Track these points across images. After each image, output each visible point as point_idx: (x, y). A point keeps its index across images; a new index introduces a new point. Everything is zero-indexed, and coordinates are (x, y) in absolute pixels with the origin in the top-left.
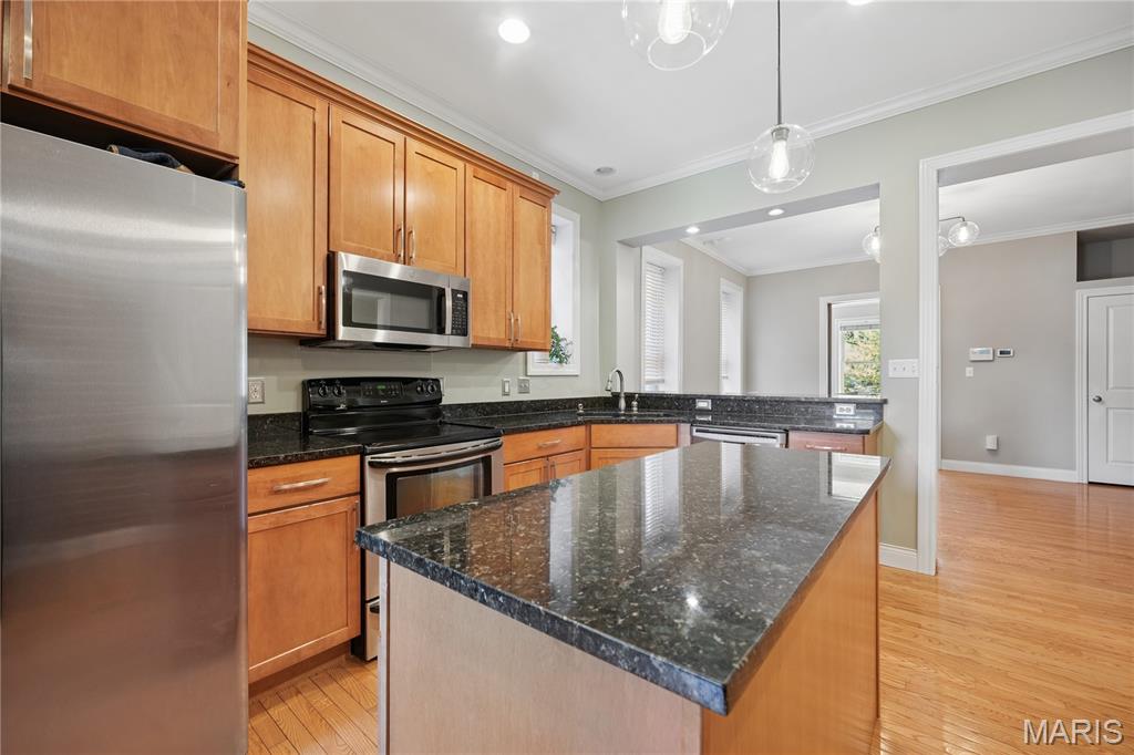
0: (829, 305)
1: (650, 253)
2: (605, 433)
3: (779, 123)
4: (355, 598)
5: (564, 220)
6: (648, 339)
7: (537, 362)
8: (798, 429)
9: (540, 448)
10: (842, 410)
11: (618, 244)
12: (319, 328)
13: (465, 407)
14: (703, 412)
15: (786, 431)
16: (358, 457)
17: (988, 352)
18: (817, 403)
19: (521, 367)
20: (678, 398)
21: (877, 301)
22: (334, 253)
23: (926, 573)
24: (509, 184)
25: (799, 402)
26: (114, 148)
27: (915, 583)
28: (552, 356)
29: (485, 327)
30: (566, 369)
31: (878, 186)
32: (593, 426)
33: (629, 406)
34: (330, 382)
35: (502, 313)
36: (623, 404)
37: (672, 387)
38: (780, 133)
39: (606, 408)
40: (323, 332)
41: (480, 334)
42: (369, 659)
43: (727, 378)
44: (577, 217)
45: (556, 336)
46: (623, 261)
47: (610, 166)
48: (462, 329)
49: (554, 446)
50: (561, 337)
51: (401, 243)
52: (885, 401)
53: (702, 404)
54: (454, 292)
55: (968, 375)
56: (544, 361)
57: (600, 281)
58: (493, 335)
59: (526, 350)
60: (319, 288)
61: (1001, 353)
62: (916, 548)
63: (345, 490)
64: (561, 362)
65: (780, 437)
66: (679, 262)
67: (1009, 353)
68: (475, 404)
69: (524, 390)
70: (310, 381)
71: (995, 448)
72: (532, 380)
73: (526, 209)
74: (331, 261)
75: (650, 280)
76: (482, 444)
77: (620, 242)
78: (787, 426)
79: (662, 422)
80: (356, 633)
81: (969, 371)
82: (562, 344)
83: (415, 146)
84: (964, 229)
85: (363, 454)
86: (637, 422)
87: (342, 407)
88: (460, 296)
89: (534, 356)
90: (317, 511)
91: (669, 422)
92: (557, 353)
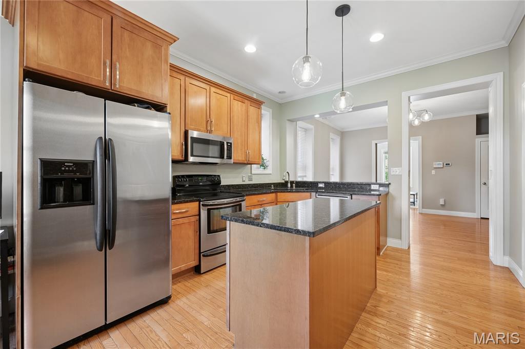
0: (376, 144)
1: (300, 123)
2: (282, 196)
3: (343, 91)
4: (197, 251)
5: (266, 113)
6: (299, 159)
7: (255, 169)
8: (355, 194)
9: (259, 201)
10: (374, 187)
11: (287, 121)
12: (182, 157)
13: (229, 186)
14: (321, 188)
15: (351, 195)
16: (198, 202)
17: (441, 164)
18: (365, 184)
19: (249, 171)
20: (311, 183)
21: (387, 143)
22: (187, 131)
23: (405, 248)
24: (246, 101)
25: (358, 184)
26: (136, 105)
27: (399, 251)
28: (261, 166)
29: (237, 156)
30: (266, 171)
31: (387, 101)
32: (278, 194)
33: (292, 186)
34: (183, 176)
35: (244, 150)
36: (289, 185)
37: (309, 178)
38: (343, 94)
39: (282, 187)
40: (183, 159)
41: (236, 159)
42: (202, 272)
43: (333, 175)
44: (271, 110)
45: (263, 158)
46: (289, 128)
47: (285, 91)
48: (229, 157)
49: (264, 200)
50: (264, 159)
51: (208, 125)
52: (390, 184)
53: (321, 185)
54: (227, 143)
55: (433, 173)
56: (258, 168)
57: (280, 135)
58: (240, 159)
59: (251, 164)
60: (182, 143)
61: (446, 164)
62: (401, 239)
63: (194, 214)
64: (264, 169)
65: (349, 197)
66: (312, 127)
67: (449, 164)
68: (232, 185)
69: (250, 179)
70: (176, 176)
71: (443, 204)
72: (253, 176)
73: (252, 110)
74: (186, 133)
75: (300, 134)
76: (238, 199)
77: (288, 120)
78: (351, 193)
79: (304, 192)
80: (198, 264)
81: (433, 172)
82: (265, 161)
83: (213, 89)
84: (427, 115)
85: (200, 201)
86: (295, 192)
87: (187, 185)
88: (229, 144)
89: (254, 166)
90: (186, 220)
91: (307, 192)
92: (263, 166)
